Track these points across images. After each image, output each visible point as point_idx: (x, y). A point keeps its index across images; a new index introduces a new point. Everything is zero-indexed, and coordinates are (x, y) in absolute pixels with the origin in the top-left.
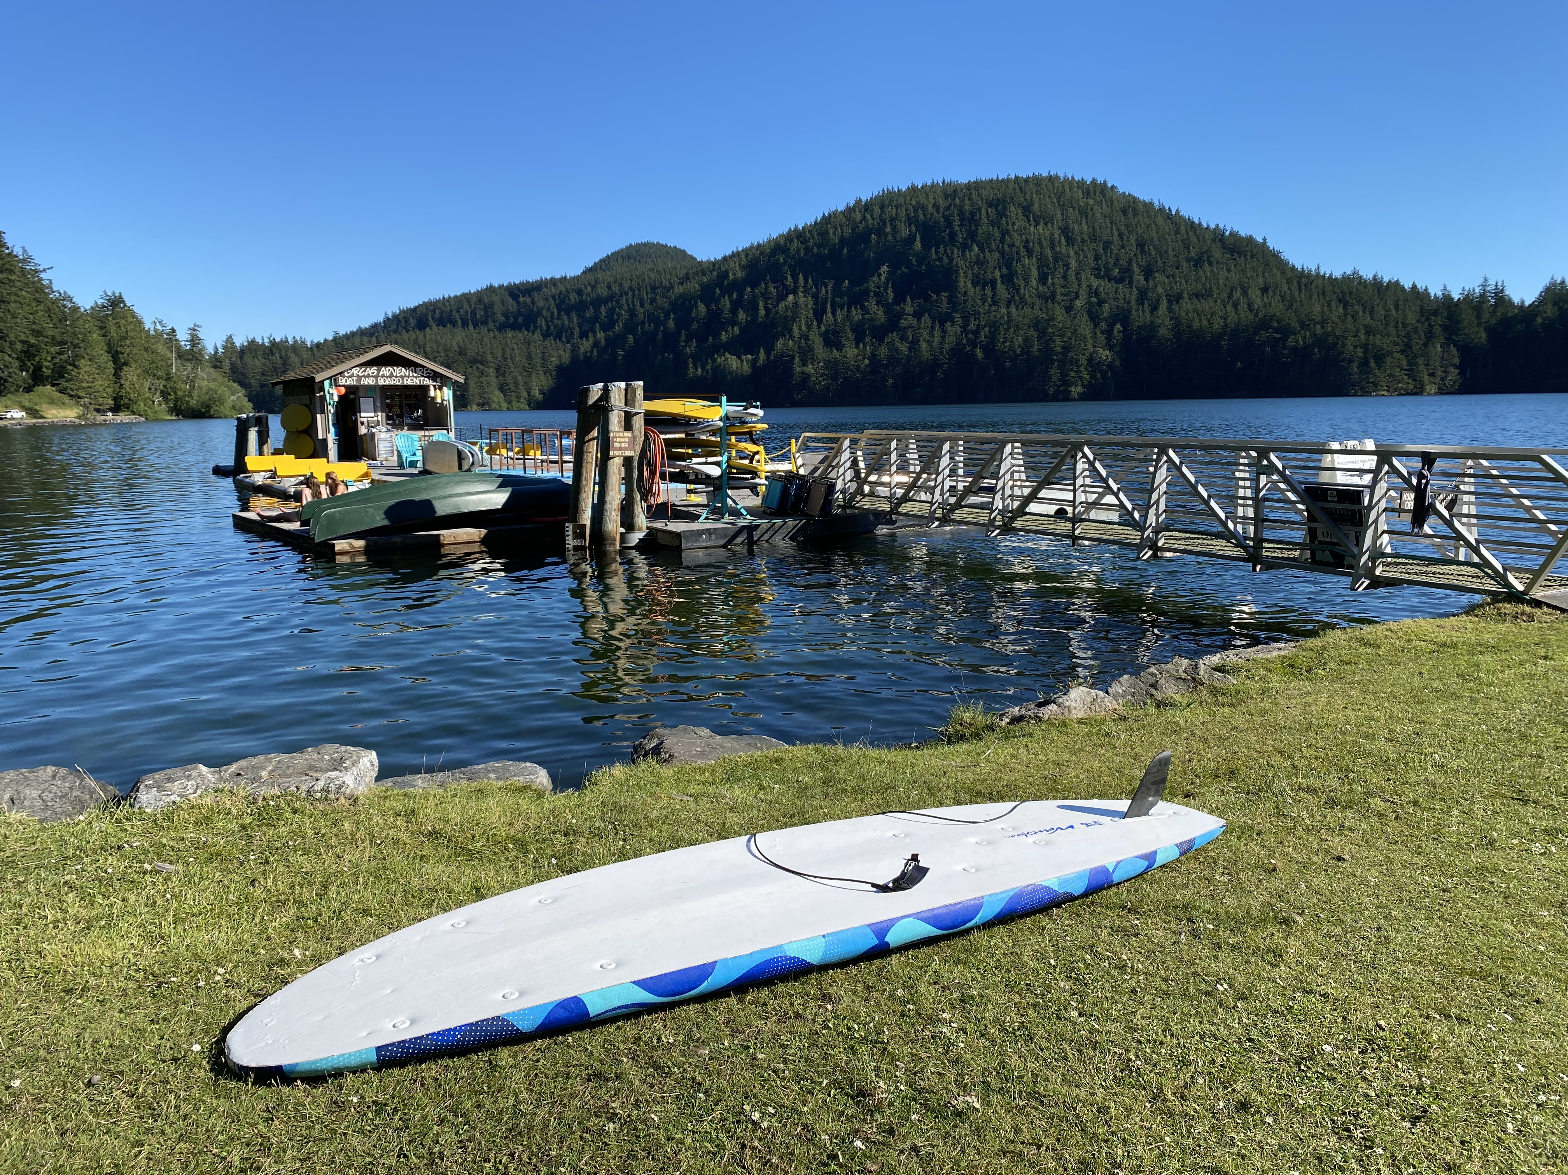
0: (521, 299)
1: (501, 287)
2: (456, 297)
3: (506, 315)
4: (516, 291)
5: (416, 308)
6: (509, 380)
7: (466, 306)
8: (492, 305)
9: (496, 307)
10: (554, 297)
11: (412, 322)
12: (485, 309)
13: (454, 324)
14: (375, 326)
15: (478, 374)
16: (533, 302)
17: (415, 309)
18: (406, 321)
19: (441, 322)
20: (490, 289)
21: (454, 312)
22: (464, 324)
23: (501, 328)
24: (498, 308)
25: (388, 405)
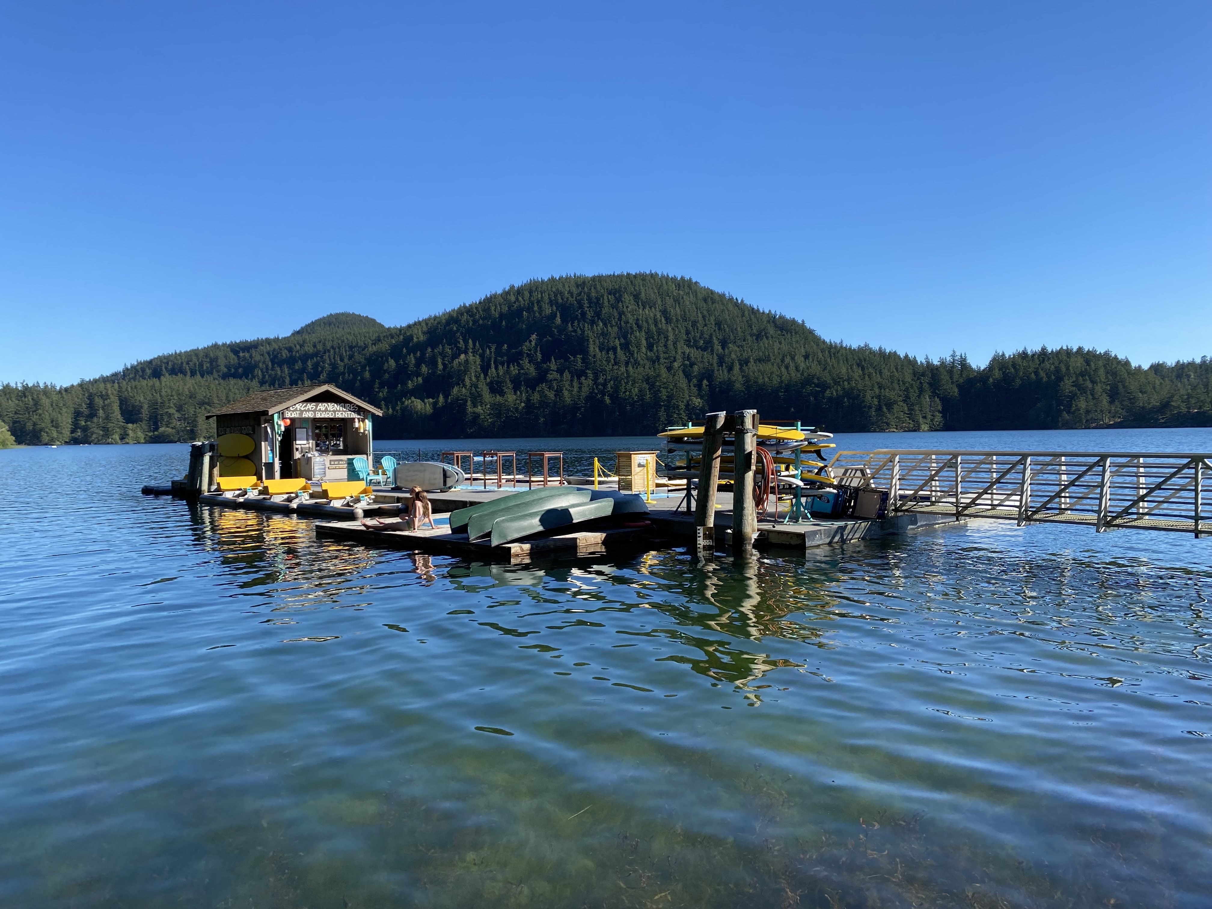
0: (241, 354)
1: (224, 345)
3: (228, 367)
4: (236, 349)
7: (194, 359)
8: (216, 359)
9: (219, 360)
10: (268, 353)
11: (148, 371)
12: (211, 362)
13: (184, 373)
14: (115, 375)
16: (251, 357)
17: (151, 362)
18: (143, 370)
19: (173, 372)
20: (215, 346)
21: (184, 364)
22: (193, 374)
23: (225, 377)
24: (222, 362)
25: (317, 434)
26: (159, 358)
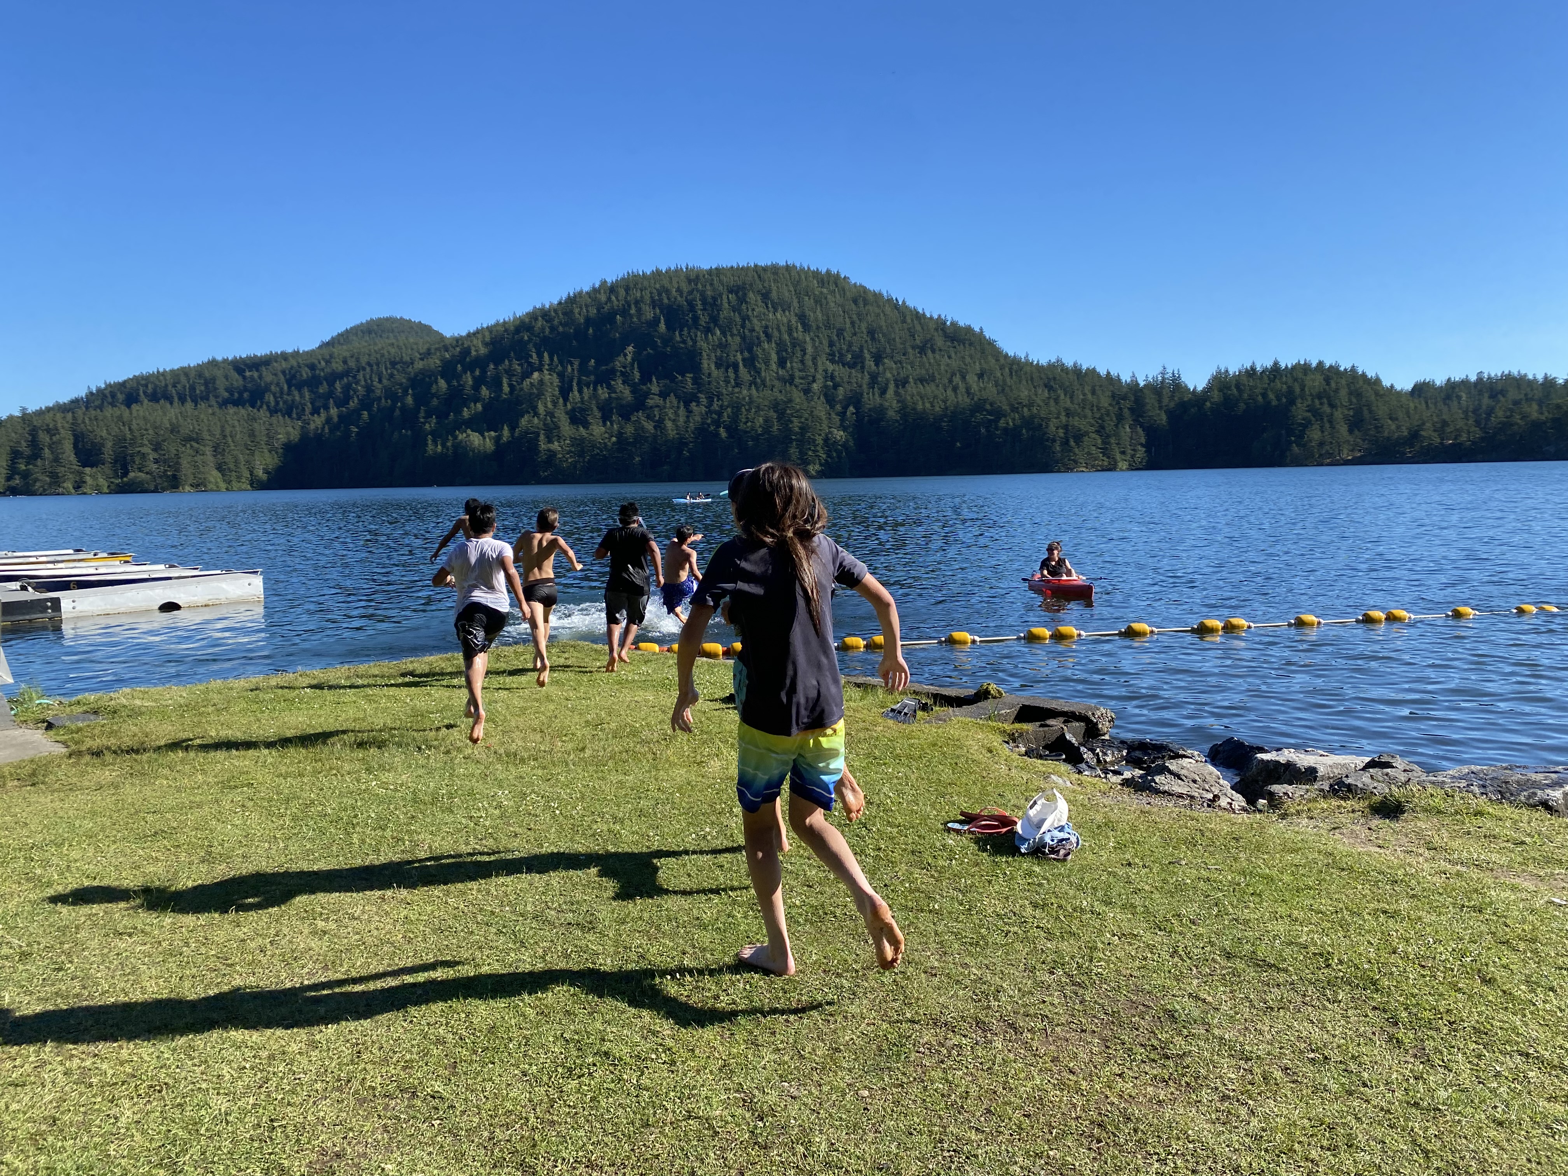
0: (248, 374)
1: (225, 361)
2: (172, 371)
3: (229, 390)
4: (240, 366)
5: (125, 382)
6: (229, 459)
7: (183, 379)
8: (214, 379)
9: (218, 382)
10: (284, 372)
11: (121, 397)
12: (206, 384)
13: (169, 399)
14: (76, 402)
15: (192, 452)
16: (260, 377)
17: (123, 384)
18: (113, 395)
19: (154, 398)
20: (213, 363)
21: (170, 388)
22: (182, 400)
23: (224, 404)
24: (221, 384)
26: (135, 378)
